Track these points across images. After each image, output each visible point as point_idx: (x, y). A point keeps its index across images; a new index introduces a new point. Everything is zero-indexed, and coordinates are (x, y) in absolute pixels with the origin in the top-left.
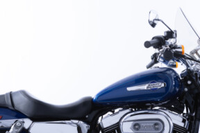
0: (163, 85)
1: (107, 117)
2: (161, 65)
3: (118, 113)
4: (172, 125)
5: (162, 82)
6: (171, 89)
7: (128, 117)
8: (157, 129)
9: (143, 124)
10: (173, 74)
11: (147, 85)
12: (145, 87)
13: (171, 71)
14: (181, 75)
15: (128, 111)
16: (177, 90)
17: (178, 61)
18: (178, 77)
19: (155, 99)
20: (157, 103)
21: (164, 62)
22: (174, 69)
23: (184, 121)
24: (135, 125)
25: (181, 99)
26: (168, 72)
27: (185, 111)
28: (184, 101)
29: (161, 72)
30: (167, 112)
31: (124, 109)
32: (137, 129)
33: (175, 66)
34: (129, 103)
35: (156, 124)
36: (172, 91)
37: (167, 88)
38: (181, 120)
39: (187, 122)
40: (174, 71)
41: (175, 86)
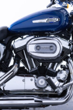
0: (57, 20)
1: (18, 41)
2: (57, 6)
4: (62, 48)
6: (63, 23)
7: (32, 41)
8: (52, 50)
9: (42, 46)
10: (65, 12)
12: (45, 21)
13: (64, 10)
14: (71, 13)
15: (33, 37)
16: (67, 23)
17: (69, 3)
18: (68, 15)
20: (52, 32)
21: (59, 3)
22: (66, 9)
23: (70, 45)
24: (37, 47)
25: (69, 30)
26: (61, 11)
27: (71, 39)
28: (70, 32)
29: (57, 11)
30: (59, 38)
31: (30, 36)
32: (39, 50)
33: (67, 7)
34: (34, 32)
35: (51, 47)
36: (63, 25)
37: (60, 22)
38: (68, 44)
39: (72, 46)
40: (66, 10)
41: (66, 21)
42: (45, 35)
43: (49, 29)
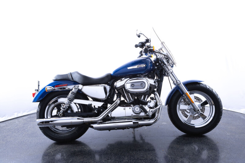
0: (144, 66)
1: (118, 82)
2: (144, 56)
3: (124, 80)
4: (149, 84)
5: (144, 64)
6: (149, 67)
7: (129, 81)
8: (143, 86)
9: (135, 84)
10: (150, 60)
11: (137, 66)
12: (136, 67)
13: (149, 59)
14: (154, 60)
15: (128, 79)
16: (152, 68)
17: (152, 54)
18: (152, 62)
19: (141, 72)
20: (142, 74)
21: (146, 54)
22: (151, 58)
23: (155, 82)
24: (132, 85)
25: (154, 72)
26: (147, 59)
27: (156, 78)
28: (155, 73)
29: (144, 60)
30: (147, 78)
31: (126, 78)
32: (133, 87)
33: (151, 57)
34: (129, 75)
35: (142, 84)
36: (149, 69)
37: (146, 67)
38: (153, 82)
39: (156, 83)
40: (150, 59)
41: (150, 66)
42: (138, 77)
43: (140, 72)
